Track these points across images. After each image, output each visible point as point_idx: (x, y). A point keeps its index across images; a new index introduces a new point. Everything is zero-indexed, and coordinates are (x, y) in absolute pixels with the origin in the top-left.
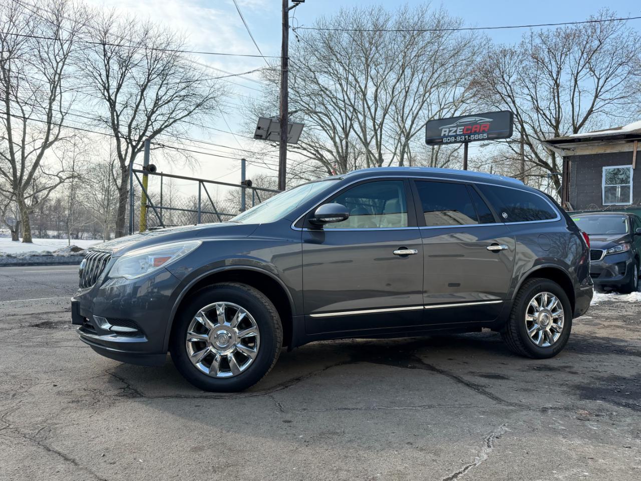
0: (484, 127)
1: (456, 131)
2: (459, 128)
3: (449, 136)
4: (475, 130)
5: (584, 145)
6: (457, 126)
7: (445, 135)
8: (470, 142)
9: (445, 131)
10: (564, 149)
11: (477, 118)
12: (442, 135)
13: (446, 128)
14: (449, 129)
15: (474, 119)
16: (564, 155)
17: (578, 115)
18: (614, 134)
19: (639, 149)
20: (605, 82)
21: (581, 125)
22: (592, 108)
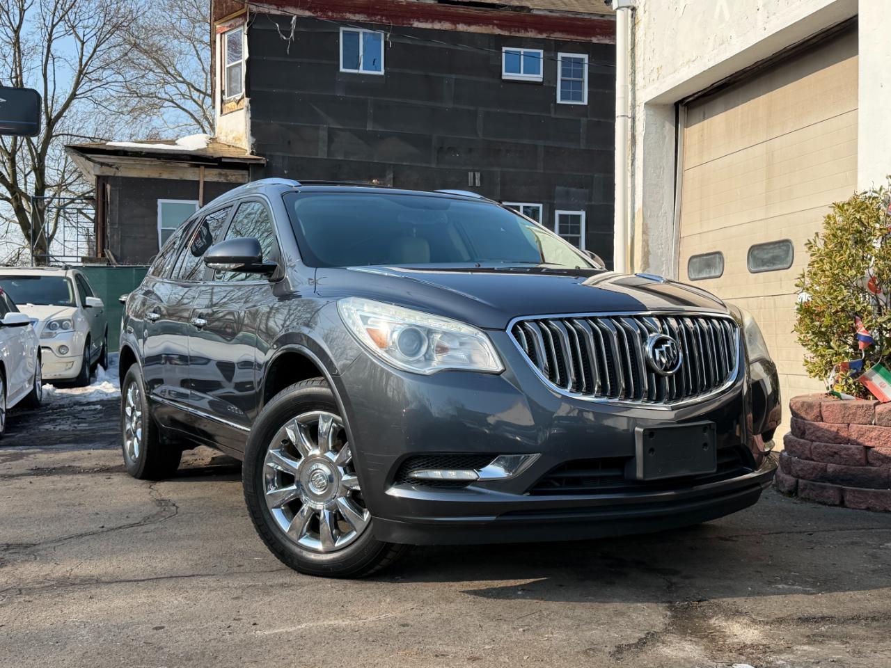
5: (129, 161)
10: (102, 164)
16: (98, 173)
17: (53, 97)
18: (176, 152)
19: (207, 179)
20: (95, 51)
21: (60, 115)
22: (76, 89)
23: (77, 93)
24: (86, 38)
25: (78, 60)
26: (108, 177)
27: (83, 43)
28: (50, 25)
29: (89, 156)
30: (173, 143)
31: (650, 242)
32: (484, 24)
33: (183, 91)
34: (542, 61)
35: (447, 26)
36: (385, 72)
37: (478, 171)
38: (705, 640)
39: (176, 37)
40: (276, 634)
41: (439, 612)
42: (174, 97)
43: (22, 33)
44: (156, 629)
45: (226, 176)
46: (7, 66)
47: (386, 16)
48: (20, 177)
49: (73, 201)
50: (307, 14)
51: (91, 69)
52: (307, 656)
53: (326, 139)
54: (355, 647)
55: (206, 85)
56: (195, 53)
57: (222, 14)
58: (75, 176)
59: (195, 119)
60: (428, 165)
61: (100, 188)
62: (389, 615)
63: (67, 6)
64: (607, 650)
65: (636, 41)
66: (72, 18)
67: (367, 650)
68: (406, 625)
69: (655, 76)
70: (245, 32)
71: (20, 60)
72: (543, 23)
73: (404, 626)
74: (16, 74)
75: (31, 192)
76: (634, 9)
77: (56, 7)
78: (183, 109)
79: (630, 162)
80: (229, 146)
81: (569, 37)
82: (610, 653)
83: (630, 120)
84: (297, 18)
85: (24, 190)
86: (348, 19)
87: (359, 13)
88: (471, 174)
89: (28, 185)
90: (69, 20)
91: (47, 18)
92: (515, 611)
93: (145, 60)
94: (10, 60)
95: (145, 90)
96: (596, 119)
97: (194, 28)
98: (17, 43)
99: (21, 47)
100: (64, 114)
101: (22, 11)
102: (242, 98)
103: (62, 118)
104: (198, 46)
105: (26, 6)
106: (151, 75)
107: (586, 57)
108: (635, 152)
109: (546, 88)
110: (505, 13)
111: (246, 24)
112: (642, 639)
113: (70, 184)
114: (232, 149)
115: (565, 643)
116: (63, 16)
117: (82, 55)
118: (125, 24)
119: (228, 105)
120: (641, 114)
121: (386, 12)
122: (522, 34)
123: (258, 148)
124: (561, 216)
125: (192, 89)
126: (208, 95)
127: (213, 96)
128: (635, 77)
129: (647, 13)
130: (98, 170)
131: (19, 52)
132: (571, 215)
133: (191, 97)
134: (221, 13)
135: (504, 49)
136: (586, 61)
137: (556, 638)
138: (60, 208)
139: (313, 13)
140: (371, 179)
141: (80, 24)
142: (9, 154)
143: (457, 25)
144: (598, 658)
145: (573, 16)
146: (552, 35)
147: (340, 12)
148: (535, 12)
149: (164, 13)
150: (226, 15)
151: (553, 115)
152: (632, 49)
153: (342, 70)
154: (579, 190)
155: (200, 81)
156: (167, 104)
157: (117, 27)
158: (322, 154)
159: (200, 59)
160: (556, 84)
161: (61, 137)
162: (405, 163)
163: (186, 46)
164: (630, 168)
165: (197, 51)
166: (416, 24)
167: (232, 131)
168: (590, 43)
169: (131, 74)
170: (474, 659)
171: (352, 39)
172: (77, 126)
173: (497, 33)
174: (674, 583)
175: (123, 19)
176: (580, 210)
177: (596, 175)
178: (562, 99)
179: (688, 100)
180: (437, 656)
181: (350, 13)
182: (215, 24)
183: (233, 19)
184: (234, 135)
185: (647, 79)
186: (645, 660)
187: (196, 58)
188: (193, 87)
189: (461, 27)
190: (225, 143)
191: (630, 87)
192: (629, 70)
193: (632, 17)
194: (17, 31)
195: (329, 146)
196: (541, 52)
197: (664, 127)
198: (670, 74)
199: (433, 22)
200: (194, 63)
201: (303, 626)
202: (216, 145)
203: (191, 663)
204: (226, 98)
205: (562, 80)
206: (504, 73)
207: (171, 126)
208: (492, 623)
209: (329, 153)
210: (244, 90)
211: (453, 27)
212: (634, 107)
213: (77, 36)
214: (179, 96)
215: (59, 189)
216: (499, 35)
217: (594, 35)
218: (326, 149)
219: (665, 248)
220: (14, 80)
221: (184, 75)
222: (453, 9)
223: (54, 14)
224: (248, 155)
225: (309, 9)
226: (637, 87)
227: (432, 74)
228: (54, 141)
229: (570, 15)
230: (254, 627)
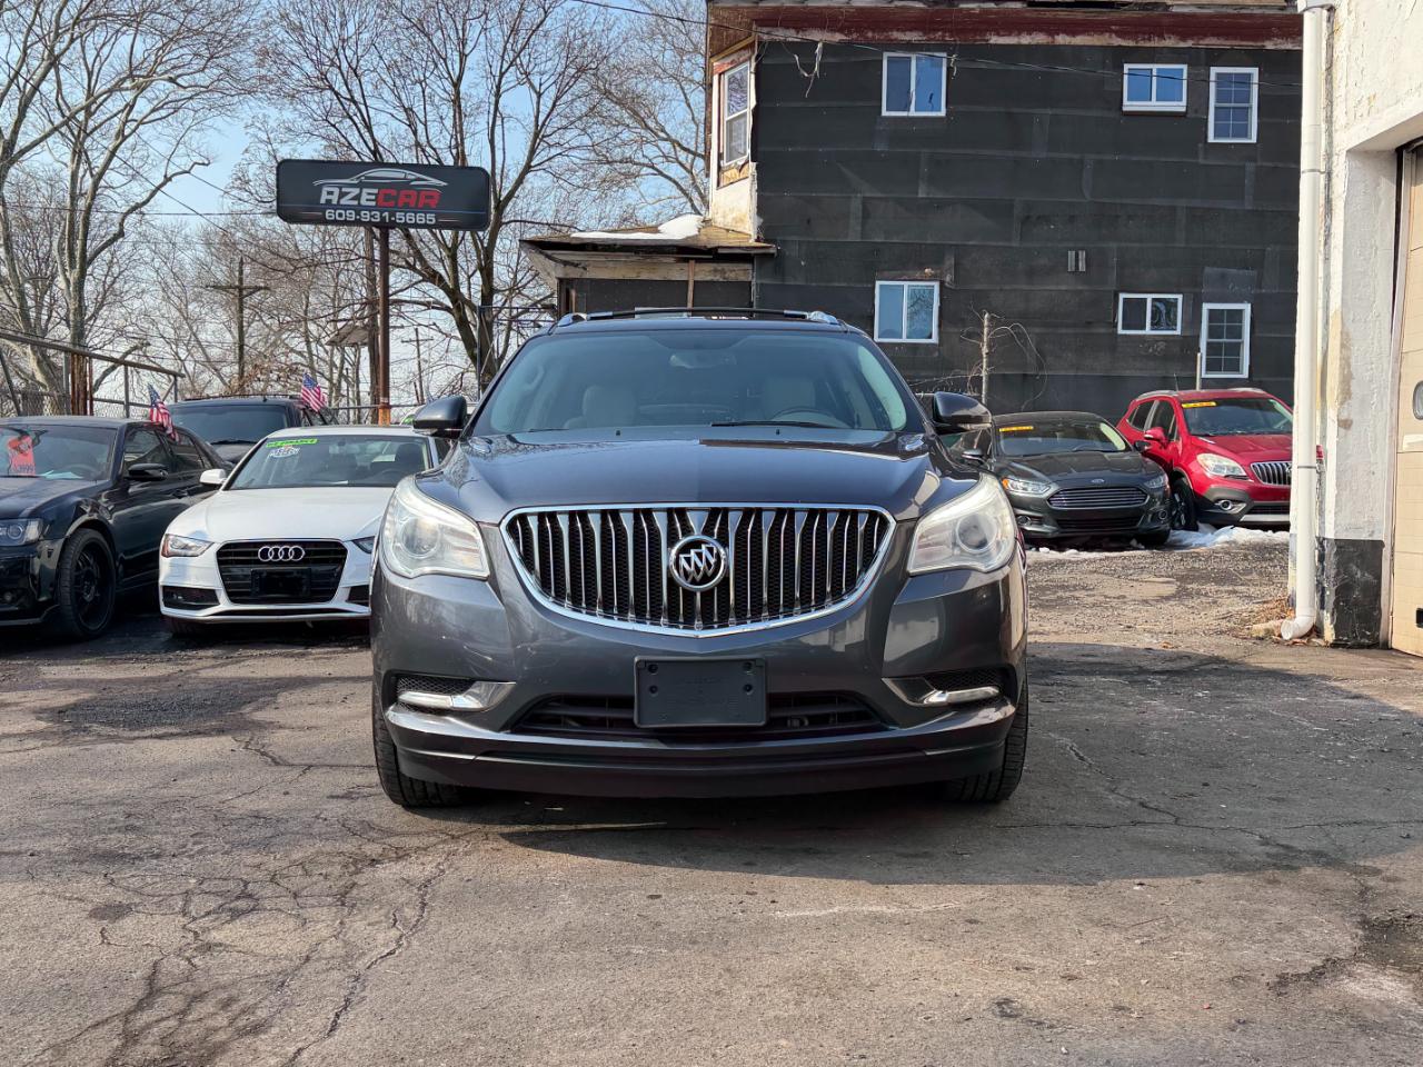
0: (427, 197)
1: (357, 197)
2: (365, 191)
3: (338, 206)
4: (407, 200)
5: (599, 258)
6: (361, 185)
7: (329, 201)
8: (393, 228)
9: (330, 193)
10: (566, 263)
11: (411, 175)
12: (323, 201)
13: (334, 185)
14: (340, 188)
15: (403, 176)
16: (561, 276)
17: (502, 171)
18: (658, 243)
19: (698, 278)
20: (554, 105)
21: (511, 195)
22: (530, 159)
23: (532, 164)
24: (543, 87)
25: (533, 119)
26: (573, 279)
27: (539, 95)
28: (498, 74)
29: (549, 252)
30: (655, 230)
31: (1352, 361)
32: (1095, 32)
33: (666, 151)
34: (1185, 83)
35: (1040, 39)
36: (947, 111)
37: (1082, 249)
38: (1415, 975)
39: (658, 77)
40: (801, 917)
41: (1020, 906)
42: (654, 161)
43: (463, 88)
44: (651, 897)
45: (723, 271)
46: (445, 133)
47: (951, 31)
48: (462, 277)
49: (526, 310)
50: (838, 37)
51: (549, 131)
52: (843, 952)
53: (860, 214)
54: (905, 946)
55: (696, 143)
56: (682, 97)
57: (721, 46)
58: (529, 277)
59: (681, 189)
60: (1007, 244)
61: (564, 295)
62: (952, 905)
63: (519, 46)
64: (1264, 980)
65: (1335, 56)
66: (525, 62)
67: (921, 952)
68: (976, 922)
69: (1363, 109)
70: (752, 70)
71: (461, 125)
72: (1188, 26)
73: (971, 922)
74: (457, 143)
75: (477, 300)
76: (1331, 9)
77: (505, 49)
78: (667, 177)
79: (1322, 239)
80: (728, 230)
81: (1228, 43)
82: (1268, 984)
83: (1323, 178)
84: (824, 45)
85: (467, 297)
86: (896, 39)
87: (911, 30)
88: (1071, 254)
89: (473, 288)
90: (522, 65)
91: (494, 64)
92: (1131, 913)
93: (618, 112)
94: (449, 123)
95: (617, 153)
96: (1270, 164)
97: (682, 61)
98: (456, 102)
99: (463, 105)
100: (517, 193)
101: (463, 57)
102: (747, 162)
103: (514, 199)
104: (686, 87)
105: (467, 51)
106: (626, 135)
107: (1254, 71)
108: (1331, 224)
109: (1191, 122)
110: (1128, 14)
111: (753, 58)
112: (1318, 968)
113: (524, 287)
114: (731, 235)
115: (1202, 966)
116: (514, 60)
117: (538, 112)
118: (593, 66)
119: (728, 174)
120: (1341, 166)
121: (949, 26)
122: (1155, 43)
123: (766, 232)
124: (1211, 312)
125: (678, 149)
126: (699, 155)
127: (706, 157)
128: (1332, 112)
129: (1353, 14)
130: (560, 272)
131: (460, 113)
132: (1228, 311)
133: (677, 159)
134: (721, 42)
135: (1127, 67)
136: (1255, 79)
137: (1188, 958)
138: (512, 319)
139: (846, 35)
140: (922, 267)
141: (536, 70)
142: (449, 249)
143: (1056, 37)
144: (1250, 991)
145: (1235, 12)
146: (1201, 42)
147: (884, 30)
148: (1175, 10)
149: (642, 44)
150: (727, 48)
151: (1201, 161)
152: (1327, 69)
153: (885, 113)
154: (1241, 272)
155: (687, 134)
156: (645, 170)
157: (581, 70)
158: (854, 236)
159: (689, 106)
160: (1207, 114)
161: (513, 224)
162: (971, 243)
163: (671, 89)
164: (1322, 248)
165: (685, 95)
166: (994, 40)
167: (732, 210)
168: (1262, 51)
169: (600, 132)
170: (1071, 978)
171: (900, 68)
172: (532, 209)
173: (1116, 44)
174: (1372, 888)
175: (590, 59)
176: (1242, 302)
177: (1269, 249)
178: (1216, 136)
179: (1418, 144)
180: (1017, 969)
181: (898, 30)
182: (712, 61)
183: (736, 51)
184: (734, 215)
185: (1351, 114)
186: (1320, 998)
187: (684, 105)
188: (680, 145)
189: (1062, 39)
190: (722, 226)
191: (1324, 126)
192: (1323, 102)
193: (1329, 20)
194: (456, 85)
195: (863, 225)
196: (1185, 67)
197: (1378, 185)
198: (1388, 106)
199: (1019, 34)
200: (681, 111)
201: (836, 910)
202: (711, 231)
203: (696, 947)
204: (724, 163)
205: (1216, 108)
206: (1125, 102)
207: (650, 200)
208: (1095, 929)
209: (863, 235)
210: (749, 151)
211: (1050, 39)
212: (1329, 156)
213: (532, 86)
214: (661, 159)
215: (511, 293)
216: (1120, 46)
217: (1269, 37)
218: (859, 228)
219: (1377, 368)
220: (454, 151)
221: (668, 129)
222: (1049, 14)
223: (503, 57)
224: (752, 242)
225: (841, 30)
226: (1336, 126)
227: (1015, 110)
228: (504, 231)
229: (1231, 11)
230: (772, 906)
